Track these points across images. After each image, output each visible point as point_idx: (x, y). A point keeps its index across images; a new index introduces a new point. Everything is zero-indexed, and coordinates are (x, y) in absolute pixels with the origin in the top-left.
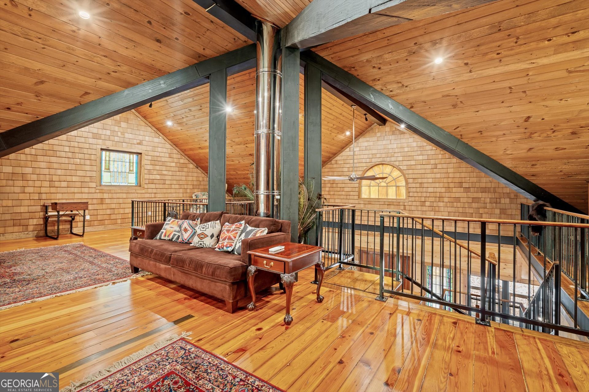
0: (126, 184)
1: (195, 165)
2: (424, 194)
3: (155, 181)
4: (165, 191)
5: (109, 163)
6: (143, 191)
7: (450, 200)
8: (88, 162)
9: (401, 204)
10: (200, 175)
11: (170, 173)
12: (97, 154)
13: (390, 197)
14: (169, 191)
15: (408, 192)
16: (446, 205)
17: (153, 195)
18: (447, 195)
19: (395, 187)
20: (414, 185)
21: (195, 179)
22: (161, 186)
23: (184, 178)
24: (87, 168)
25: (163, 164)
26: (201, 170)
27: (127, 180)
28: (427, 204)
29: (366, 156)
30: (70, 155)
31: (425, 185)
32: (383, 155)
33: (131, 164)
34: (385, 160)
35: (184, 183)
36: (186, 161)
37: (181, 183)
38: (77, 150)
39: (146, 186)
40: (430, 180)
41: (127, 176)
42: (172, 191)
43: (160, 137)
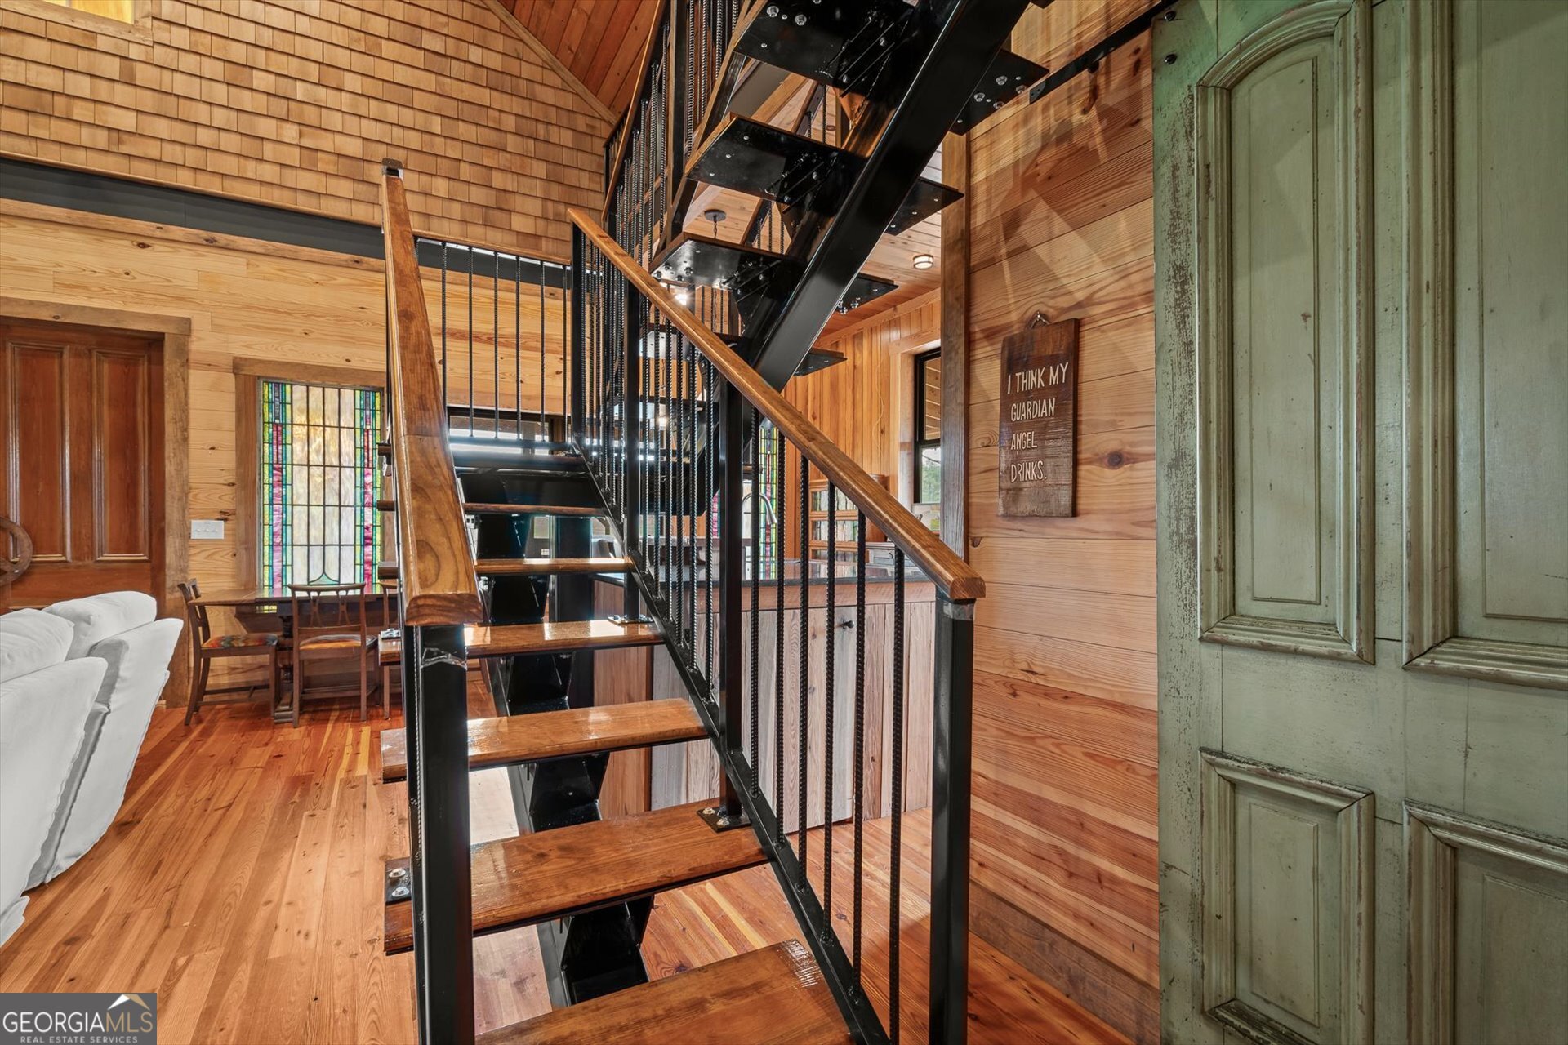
28: (263, 80)
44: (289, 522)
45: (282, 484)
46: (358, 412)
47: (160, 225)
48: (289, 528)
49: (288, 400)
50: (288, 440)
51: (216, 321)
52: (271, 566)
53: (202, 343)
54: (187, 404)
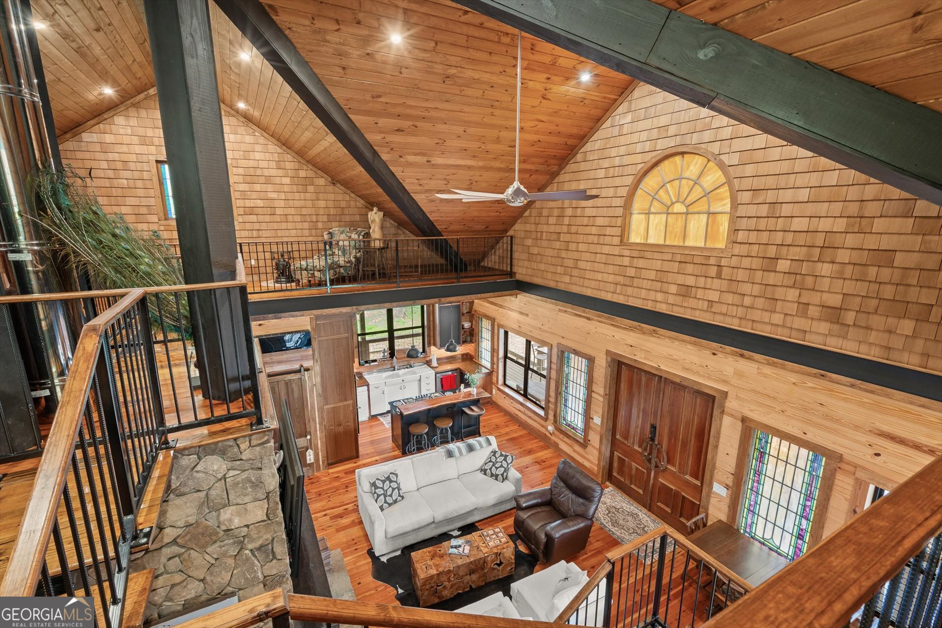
1: (330, 179)
2: (779, 238)
3: (256, 211)
4: (275, 226)
7: (856, 256)
8: (139, 184)
9: (712, 261)
10: (340, 197)
11: (283, 196)
12: (152, 170)
13: (690, 243)
14: (284, 226)
15: (734, 230)
16: (842, 272)
17: (255, 234)
18: (851, 240)
19: (705, 216)
20: (752, 210)
21: (331, 204)
22: (267, 218)
23: (309, 203)
24: (141, 192)
25: (268, 180)
26: (342, 188)
28: (783, 265)
29: (644, 136)
30: (110, 173)
31: (786, 210)
32: (684, 128)
34: (687, 140)
35: (309, 211)
36: (310, 174)
37: (304, 211)
38: (119, 165)
40: (804, 195)
42: (290, 225)
43: (257, 134)
44: (759, 503)
45: (758, 482)
46: (809, 462)
47: (722, 345)
48: (758, 506)
49: (769, 441)
50: (766, 462)
51: (738, 395)
52: (746, 519)
53: (731, 404)
54: (720, 431)
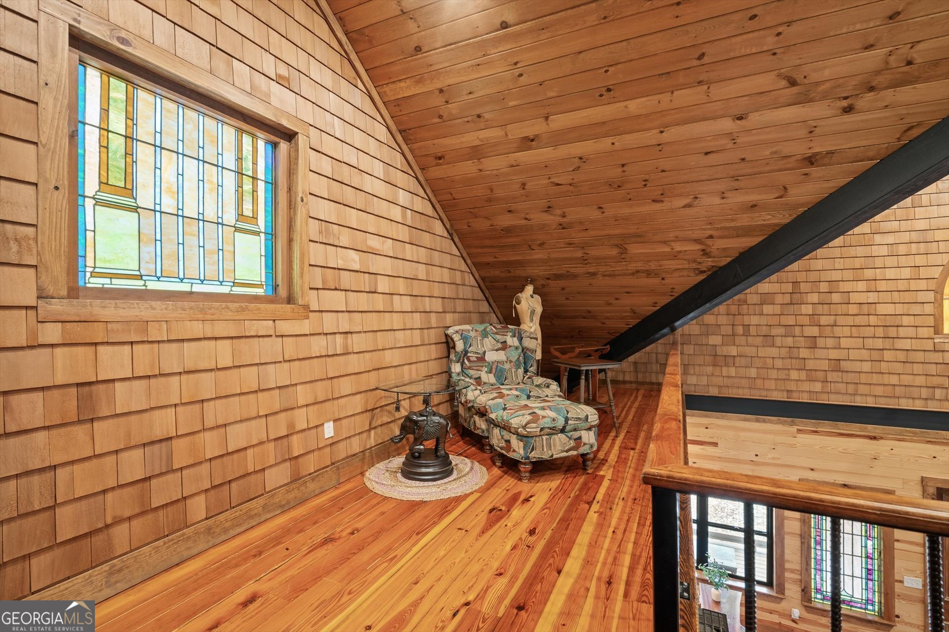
0: (225, 290)
5: (128, 153)
6: (305, 327)
26: (459, 244)
27: (229, 265)
33: (247, 186)
39: (313, 300)
41: (228, 248)
